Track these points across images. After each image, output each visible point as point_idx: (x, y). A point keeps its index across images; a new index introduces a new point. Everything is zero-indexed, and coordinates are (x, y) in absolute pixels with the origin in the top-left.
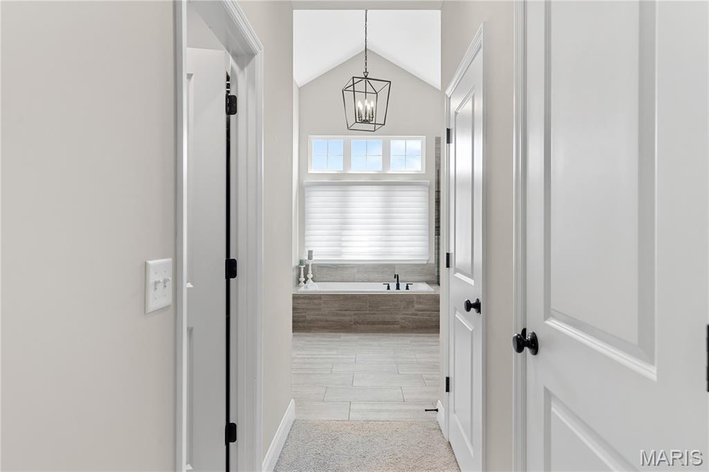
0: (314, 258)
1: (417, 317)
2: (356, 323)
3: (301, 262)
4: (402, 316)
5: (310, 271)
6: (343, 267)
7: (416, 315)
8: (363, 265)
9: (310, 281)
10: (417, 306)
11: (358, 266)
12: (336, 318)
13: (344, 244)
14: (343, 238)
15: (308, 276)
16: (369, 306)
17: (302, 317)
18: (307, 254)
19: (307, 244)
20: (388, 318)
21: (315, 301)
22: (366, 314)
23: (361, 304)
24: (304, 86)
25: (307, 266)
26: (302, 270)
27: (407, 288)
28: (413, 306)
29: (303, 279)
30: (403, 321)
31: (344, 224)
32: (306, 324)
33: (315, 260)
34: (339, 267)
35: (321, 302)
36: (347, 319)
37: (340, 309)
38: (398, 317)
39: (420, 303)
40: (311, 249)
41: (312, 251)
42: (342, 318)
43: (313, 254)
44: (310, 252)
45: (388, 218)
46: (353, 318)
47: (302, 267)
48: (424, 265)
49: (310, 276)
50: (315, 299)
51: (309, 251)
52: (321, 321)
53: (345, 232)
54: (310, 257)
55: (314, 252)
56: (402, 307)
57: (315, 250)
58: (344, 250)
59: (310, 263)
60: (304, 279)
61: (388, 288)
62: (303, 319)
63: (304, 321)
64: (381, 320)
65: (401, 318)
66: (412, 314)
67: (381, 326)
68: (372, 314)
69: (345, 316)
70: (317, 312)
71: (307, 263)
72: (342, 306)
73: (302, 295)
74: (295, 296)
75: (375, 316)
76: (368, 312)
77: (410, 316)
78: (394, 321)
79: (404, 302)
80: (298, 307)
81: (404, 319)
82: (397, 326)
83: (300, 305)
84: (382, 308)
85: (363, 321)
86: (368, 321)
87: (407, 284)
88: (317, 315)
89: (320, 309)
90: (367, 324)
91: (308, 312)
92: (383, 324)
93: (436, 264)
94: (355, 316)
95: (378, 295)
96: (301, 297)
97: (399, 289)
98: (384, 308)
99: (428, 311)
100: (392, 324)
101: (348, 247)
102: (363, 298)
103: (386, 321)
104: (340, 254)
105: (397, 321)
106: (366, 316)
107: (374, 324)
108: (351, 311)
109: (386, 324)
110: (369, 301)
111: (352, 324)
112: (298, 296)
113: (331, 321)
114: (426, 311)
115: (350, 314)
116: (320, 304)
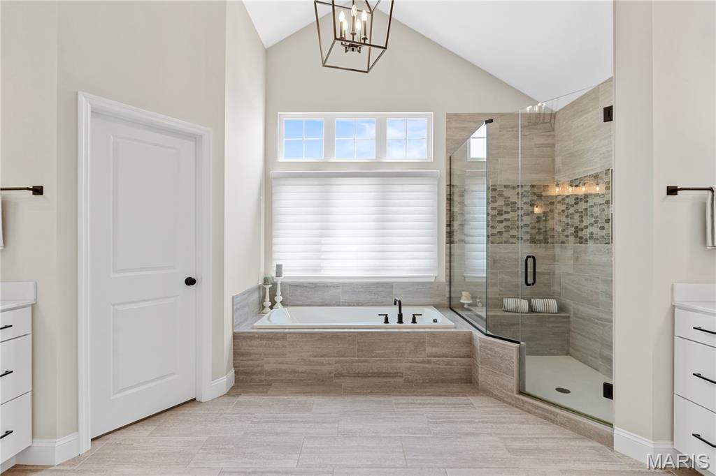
0: (284, 274)
1: (430, 366)
2: (339, 375)
3: (266, 281)
4: (408, 365)
5: (279, 293)
6: (324, 286)
7: (429, 362)
8: (351, 284)
9: (279, 306)
10: (429, 349)
11: (344, 285)
12: (308, 368)
13: (324, 255)
14: (323, 248)
15: (276, 299)
16: (359, 350)
17: (258, 366)
18: (275, 269)
19: (275, 256)
20: (385, 367)
21: (277, 342)
22: (353, 362)
23: (346, 346)
24: (272, 47)
25: (275, 285)
26: (268, 291)
27: (414, 321)
28: (425, 350)
29: (268, 303)
30: (409, 372)
31: (324, 229)
32: (263, 377)
33: (285, 277)
34: (319, 286)
35: (286, 343)
36: (325, 369)
37: (315, 354)
38: (402, 366)
39: (434, 345)
40: (279, 263)
41: (281, 265)
42: (319, 368)
43: (283, 268)
44: (279, 267)
45: (383, 220)
46: (333, 367)
47: (268, 287)
48: (431, 283)
49: (279, 298)
51: (277, 266)
52: (285, 371)
53: (324, 240)
54: (279, 274)
55: (283, 266)
56: (408, 351)
57: (285, 264)
58: (324, 264)
59: (279, 280)
60: (270, 304)
61: (386, 321)
62: (260, 369)
63: (261, 373)
64: (376, 371)
65: (406, 368)
66: (423, 362)
67: (375, 380)
68: (361, 362)
69: (322, 364)
70: (281, 360)
71: (275, 281)
72: (317, 350)
73: (257, 333)
74: (247, 334)
75: (366, 364)
76: (356, 358)
77: (419, 365)
78: (395, 371)
79: (411, 343)
80: (251, 352)
81: (410, 369)
82: (401, 380)
83: (254, 348)
84: (377, 352)
85: (349, 372)
86: (357, 372)
87: (414, 315)
88: (280, 363)
89: (284, 355)
90: (355, 377)
91: (266, 359)
92: (379, 377)
93: (446, 282)
94: (337, 365)
95: (372, 332)
96: (257, 336)
97: (402, 323)
98: (380, 352)
99: (446, 357)
100: (393, 377)
101: (329, 259)
102: (350, 338)
103: (384, 371)
104: (319, 269)
105: (400, 373)
106: (354, 364)
107: (365, 377)
108: (331, 357)
109: (384, 377)
110: (358, 343)
111: (332, 377)
112: (251, 335)
113: (301, 372)
114: (443, 356)
115: (331, 362)
116: (285, 347)
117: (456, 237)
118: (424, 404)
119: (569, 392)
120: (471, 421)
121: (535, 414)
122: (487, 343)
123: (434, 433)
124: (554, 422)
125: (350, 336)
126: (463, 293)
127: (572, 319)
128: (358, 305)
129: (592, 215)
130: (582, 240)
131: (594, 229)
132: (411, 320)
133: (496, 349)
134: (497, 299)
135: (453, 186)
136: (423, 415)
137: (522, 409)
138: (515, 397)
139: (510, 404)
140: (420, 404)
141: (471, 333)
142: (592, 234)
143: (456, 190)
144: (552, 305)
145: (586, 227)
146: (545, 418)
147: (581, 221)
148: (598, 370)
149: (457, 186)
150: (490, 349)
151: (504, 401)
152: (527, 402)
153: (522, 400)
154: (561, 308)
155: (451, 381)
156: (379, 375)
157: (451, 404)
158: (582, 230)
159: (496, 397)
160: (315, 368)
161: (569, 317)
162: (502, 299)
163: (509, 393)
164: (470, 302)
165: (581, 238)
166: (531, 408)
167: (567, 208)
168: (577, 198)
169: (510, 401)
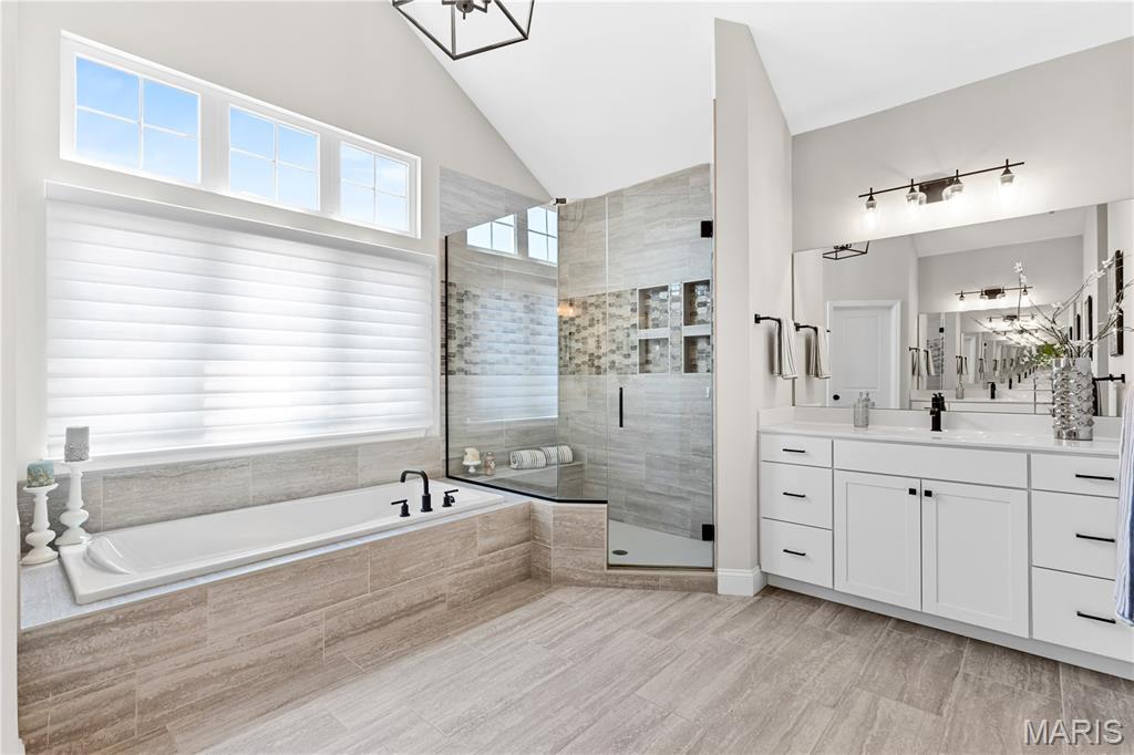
0: (94, 451)
1: (481, 570)
2: (336, 638)
3: (36, 476)
4: (453, 577)
5: (76, 502)
7: (481, 564)
10: (483, 543)
11: (257, 461)
12: (264, 651)
13: (210, 401)
14: (210, 384)
15: (68, 519)
16: (373, 577)
18: (64, 441)
20: (418, 593)
22: (363, 603)
23: (348, 576)
25: (65, 483)
26: (42, 500)
27: (447, 503)
28: (476, 545)
29: (45, 535)
30: (454, 590)
31: (212, 343)
32: (133, 723)
33: (97, 459)
34: (193, 472)
35: (205, 611)
36: (301, 639)
37: (281, 613)
38: (444, 584)
39: (488, 534)
40: (78, 423)
41: (84, 431)
42: (290, 641)
43: (91, 437)
44: (76, 434)
45: (342, 330)
46: (321, 629)
47: (42, 490)
48: (420, 440)
49: (76, 515)
50: (180, 609)
51: (71, 433)
52: (205, 680)
53: (212, 367)
54: (76, 452)
55: (91, 431)
56: (453, 555)
57: (96, 424)
58: (210, 419)
59: (78, 471)
61: (405, 513)
62: (120, 704)
63: (125, 713)
64: (403, 606)
65: (450, 584)
66: (474, 566)
67: (402, 624)
68: (379, 597)
71: (64, 473)
72: (287, 603)
73: (111, 611)
74: (76, 625)
75: (386, 599)
76: (369, 594)
77: (467, 572)
78: (434, 595)
79: (456, 540)
80: (92, 667)
81: (455, 584)
82: (441, 608)
83: (98, 655)
84: (405, 571)
85: (354, 626)
86: (369, 621)
87: (446, 493)
88: (188, 667)
89: (199, 642)
90: (365, 631)
91: (139, 672)
92: (408, 615)
93: (441, 436)
94: (330, 621)
95: (395, 537)
96: (112, 618)
97: (431, 510)
98: (409, 569)
99: (502, 548)
100: (429, 607)
101: (229, 408)
102: (356, 558)
103: (417, 602)
104: (199, 430)
105: (441, 595)
106: (365, 607)
107: (386, 624)
108: (315, 609)
109: (417, 612)
110: (372, 563)
111: (321, 649)
112: (90, 621)
113: (248, 666)
114: (498, 549)
115: (316, 619)
116: (201, 622)
117: (455, 364)
118: (511, 628)
119: (626, 553)
120: (587, 624)
121: (632, 587)
122: (563, 512)
123: (570, 659)
124: (654, 588)
125: (356, 555)
126: (467, 450)
127: (586, 467)
128: (290, 497)
129: (614, 341)
130: (599, 370)
131: (617, 358)
132: (442, 502)
133: (579, 517)
134: (503, 454)
135: (451, 284)
136: (526, 643)
137: (616, 587)
138: (606, 575)
139: (599, 585)
140: (506, 630)
141: (530, 504)
142: (613, 362)
143: (452, 291)
144: (566, 452)
145: (605, 355)
146: (645, 587)
147: (599, 347)
148: (622, 521)
149: (455, 285)
150: (571, 520)
151: (590, 585)
152: (621, 575)
153: (615, 575)
154: (576, 456)
155: (509, 583)
156: (410, 611)
157: (540, 614)
158: (599, 357)
159: (579, 584)
160: (282, 643)
161: (581, 466)
162: (509, 454)
163: (597, 572)
164: (479, 462)
165: (598, 367)
166: (626, 581)
167: (578, 331)
168: (593, 319)
169: (598, 581)
